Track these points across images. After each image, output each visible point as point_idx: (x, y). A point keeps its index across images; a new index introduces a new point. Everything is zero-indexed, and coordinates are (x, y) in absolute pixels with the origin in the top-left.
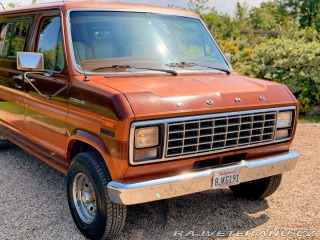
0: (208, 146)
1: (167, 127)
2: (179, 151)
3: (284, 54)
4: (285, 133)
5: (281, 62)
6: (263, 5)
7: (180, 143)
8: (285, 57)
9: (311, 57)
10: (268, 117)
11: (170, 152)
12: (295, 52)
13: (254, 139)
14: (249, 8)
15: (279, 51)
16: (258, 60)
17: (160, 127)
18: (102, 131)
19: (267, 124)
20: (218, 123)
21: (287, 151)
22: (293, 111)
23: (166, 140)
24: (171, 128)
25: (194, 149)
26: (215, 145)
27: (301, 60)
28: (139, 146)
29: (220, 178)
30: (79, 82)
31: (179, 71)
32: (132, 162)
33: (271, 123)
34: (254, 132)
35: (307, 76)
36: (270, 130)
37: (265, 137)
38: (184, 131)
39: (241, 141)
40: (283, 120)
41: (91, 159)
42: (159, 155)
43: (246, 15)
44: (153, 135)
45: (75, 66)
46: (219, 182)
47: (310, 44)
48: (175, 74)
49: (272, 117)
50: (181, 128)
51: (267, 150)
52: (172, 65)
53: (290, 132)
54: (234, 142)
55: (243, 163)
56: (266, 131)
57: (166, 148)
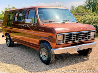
0: (75, 40)
1: (65, 35)
2: (68, 41)
3: (89, 19)
4: (93, 37)
5: (88, 21)
6: (79, 6)
7: (68, 39)
8: (89, 20)
9: (96, 20)
10: (89, 33)
11: (66, 41)
12: (92, 19)
13: (85, 39)
14: (75, 7)
15: (87, 19)
16: (81, 21)
17: (63, 35)
18: (49, 37)
19: (89, 35)
20: (77, 34)
21: (93, 42)
22: (95, 31)
23: (65, 38)
24: (66, 35)
25: (71, 41)
26: (76, 40)
27: (93, 21)
28: (59, 40)
29: (78, 48)
30: (41, 25)
31: (66, 22)
32: (57, 44)
33: (90, 35)
34: (86, 37)
35: (95, 25)
36: (89, 36)
37: (88, 38)
38: (69, 36)
39: (83, 39)
40: (93, 34)
41: (46, 44)
42: (63, 42)
43: (75, 9)
44: (62, 37)
45: (40, 22)
46: (78, 49)
47: (96, 16)
48: (65, 23)
49: (90, 33)
50: (68, 35)
51: (89, 41)
52: (63, 21)
53: (94, 37)
54: (81, 39)
55: (83, 44)
56: (88, 36)
57: (65, 40)
